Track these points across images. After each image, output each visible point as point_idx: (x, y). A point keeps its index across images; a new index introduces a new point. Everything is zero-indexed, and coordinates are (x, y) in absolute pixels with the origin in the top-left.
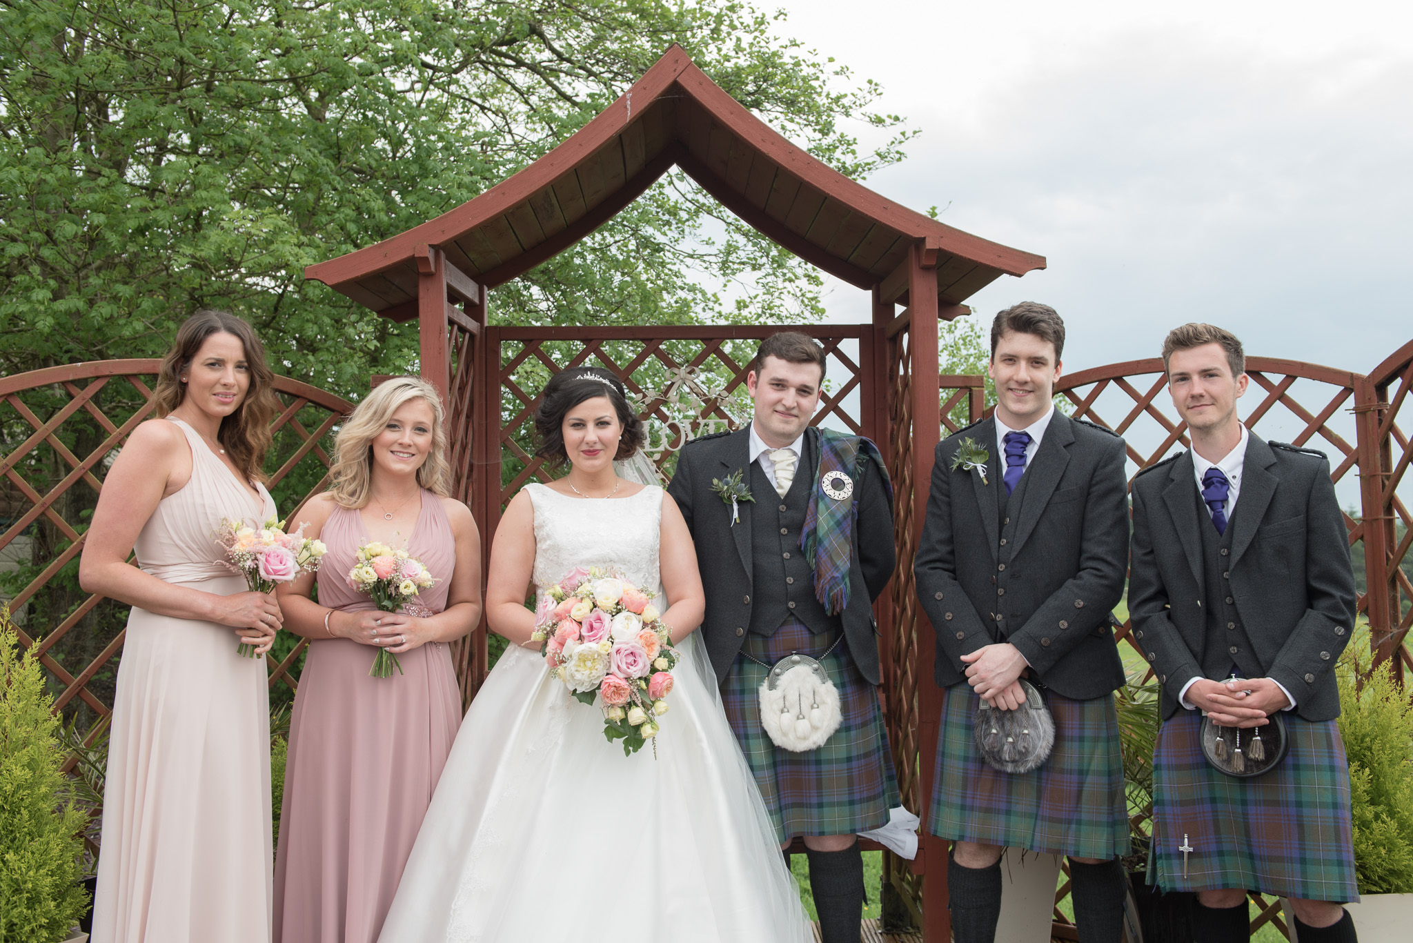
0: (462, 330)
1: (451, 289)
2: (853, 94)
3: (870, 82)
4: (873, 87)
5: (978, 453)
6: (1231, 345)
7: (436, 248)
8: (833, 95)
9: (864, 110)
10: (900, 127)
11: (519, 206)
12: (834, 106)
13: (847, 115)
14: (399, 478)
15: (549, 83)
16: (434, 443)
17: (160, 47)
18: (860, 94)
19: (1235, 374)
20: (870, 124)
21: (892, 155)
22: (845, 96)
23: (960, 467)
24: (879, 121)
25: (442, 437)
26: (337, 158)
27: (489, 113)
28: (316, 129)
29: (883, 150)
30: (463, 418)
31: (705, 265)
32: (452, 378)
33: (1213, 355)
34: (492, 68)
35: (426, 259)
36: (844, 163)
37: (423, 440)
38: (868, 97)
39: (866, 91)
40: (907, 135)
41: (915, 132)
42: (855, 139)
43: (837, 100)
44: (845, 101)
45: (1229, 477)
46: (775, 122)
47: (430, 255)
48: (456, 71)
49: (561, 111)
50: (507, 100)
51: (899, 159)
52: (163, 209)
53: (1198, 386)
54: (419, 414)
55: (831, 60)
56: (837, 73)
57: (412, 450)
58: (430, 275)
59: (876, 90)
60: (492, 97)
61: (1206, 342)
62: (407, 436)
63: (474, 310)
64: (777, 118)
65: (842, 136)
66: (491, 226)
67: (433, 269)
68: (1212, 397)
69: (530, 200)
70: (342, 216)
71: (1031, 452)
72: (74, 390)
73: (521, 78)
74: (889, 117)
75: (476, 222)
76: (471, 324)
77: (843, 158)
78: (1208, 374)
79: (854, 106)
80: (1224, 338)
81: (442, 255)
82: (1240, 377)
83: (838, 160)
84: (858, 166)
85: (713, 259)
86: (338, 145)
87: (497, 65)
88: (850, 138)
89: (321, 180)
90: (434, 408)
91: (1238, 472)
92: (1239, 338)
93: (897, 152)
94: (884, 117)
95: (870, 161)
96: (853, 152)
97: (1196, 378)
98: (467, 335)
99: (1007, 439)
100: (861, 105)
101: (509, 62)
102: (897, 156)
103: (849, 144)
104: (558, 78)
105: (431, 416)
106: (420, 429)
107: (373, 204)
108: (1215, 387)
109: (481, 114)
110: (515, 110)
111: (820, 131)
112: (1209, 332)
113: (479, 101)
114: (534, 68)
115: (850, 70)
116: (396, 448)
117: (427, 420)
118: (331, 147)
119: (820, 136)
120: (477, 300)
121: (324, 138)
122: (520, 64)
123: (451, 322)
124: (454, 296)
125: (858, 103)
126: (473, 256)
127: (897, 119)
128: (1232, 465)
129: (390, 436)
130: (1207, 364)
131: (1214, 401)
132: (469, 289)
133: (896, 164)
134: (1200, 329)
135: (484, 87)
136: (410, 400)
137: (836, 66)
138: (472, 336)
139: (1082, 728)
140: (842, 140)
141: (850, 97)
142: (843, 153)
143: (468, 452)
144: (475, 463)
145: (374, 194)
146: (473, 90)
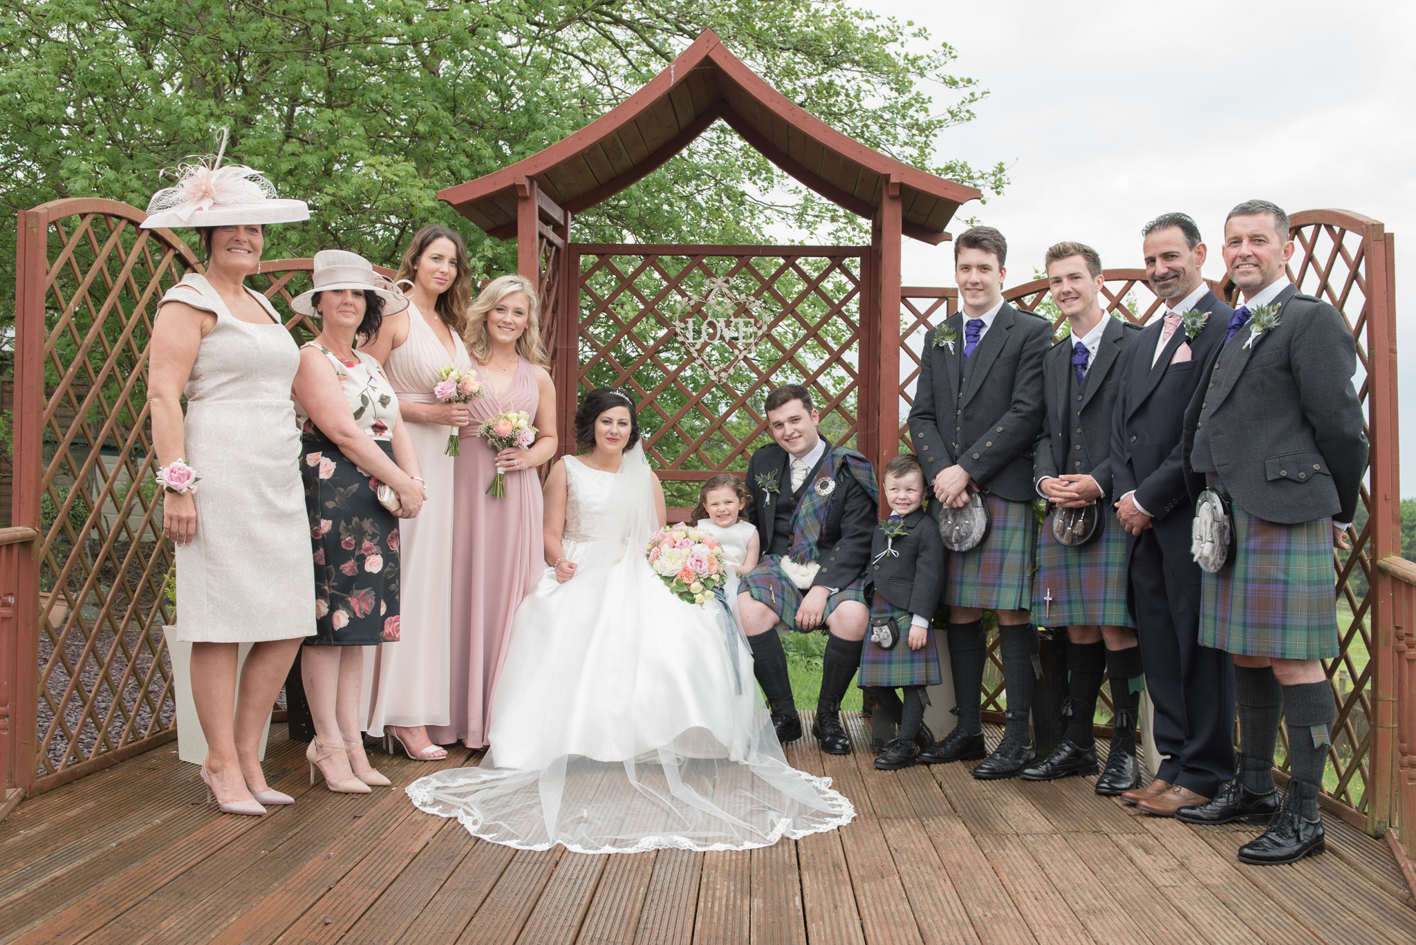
0: (550, 243)
1: (541, 211)
2: (928, 56)
3: (945, 45)
4: (947, 50)
5: (949, 334)
6: (1092, 258)
7: (531, 179)
8: (910, 57)
9: (938, 71)
10: (971, 88)
11: (592, 148)
12: (911, 68)
13: (922, 75)
14: (503, 345)
15: (645, 40)
16: (529, 322)
17: (310, 15)
18: (934, 56)
19: (1093, 276)
20: (944, 85)
21: (962, 115)
22: (922, 57)
23: (937, 345)
24: (953, 83)
25: (535, 318)
26: (453, 111)
27: (591, 68)
28: (434, 84)
29: (954, 108)
30: (550, 311)
31: (782, 216)
32: (541, 279)
33: (1077, 263)
34: (593, 24)
35: (524, 186)
36: (917, 120)
37: (520, 320)
38: (943, 59)
39: (940, 54)
40: (976, 96)
41: (983, 94)
42: (930, 98)
43: (914, 62)
44: (921, 63)
45: (1089, 348)
46: (852, 82)
47: (526, 183)
48: (560, 29)
49: (657, 66)
50: (606, 53)
51: (969, 119)
52: (311, 154)
53: (1067, 286)
54: (518, 302)
55: (910, 24)
56: (915, 35)
57: (512, 327)
58: (526, 199)
59: (950, 53)
60: (594, 50)
61: (1072, 255)
62: (509, 317)
63: (561, 230)
64: (854, 79)
65: (918, 94)
66: (571, 163)
67: (528, 194)
68: (1077, 292)
69: (601, 143)
70: (457, 162)
71: (983, 333)
72: (272, 279)
73: (621, 34)
74: (962, 80)
75: (560, 159)
76: (557, 240)
77: (916, 116)
78: (1073, 277)
79: (928, 68)
80: (1085, 251)
81: (535, 184)
82: (1097, 278)
83: (912, 117)
84: (931, 123)
85: (789, 210)
86: (454, 100)
87: (598, 22)
88: (925, 97)
89: (441, 131)
90: (529, 298)
91: (1097, 344)
92: (1097, 251)
93: (968, 111)
94: (957, 79)
95: (942, 118)
96: (926, 110)
97: (1065, 280)
98: (554, 248)
99: (968, 324)
100: (936, 67)
101: (607, 19)
102: (968, 115)
103: (923, 103)
104: (654, 34)
105: (527, 303)
106: (519, 312)
107: (484, 152)
108: (1078, 285)
109: (582, 67)
110: (616, 64)
111: (897, 90)
112: (1075, 248)
113: (582, 55)
114: (630, 25)
115: (928, 32)
116: (501, 324)
117: (523, 306)
118: (447, 100)
119: (896, 94)
120: (562, 222)
121: (441, 92)
122: (617, 21)
123: (541, 236)
124: (545, 218)
125: (933, 65)
126: (559, 187)
127: (969, 81)
128: (1091, 340)
129: (497, 316)
130: (1072, 270)
131: (1078, 296)
132: (556, 213)
133: (966, 124)
134: (1067, 245)
135: (586, 41)
136: (513, 293)
137: (915, 29)
138: (558, 250)
139: (1005, 521)
140: (918, 98)
141: (926, 59)
142: (917, 111)
143: (553, 338)
144: (559, 347)
145: (485, 144)
146: (576, 44)
